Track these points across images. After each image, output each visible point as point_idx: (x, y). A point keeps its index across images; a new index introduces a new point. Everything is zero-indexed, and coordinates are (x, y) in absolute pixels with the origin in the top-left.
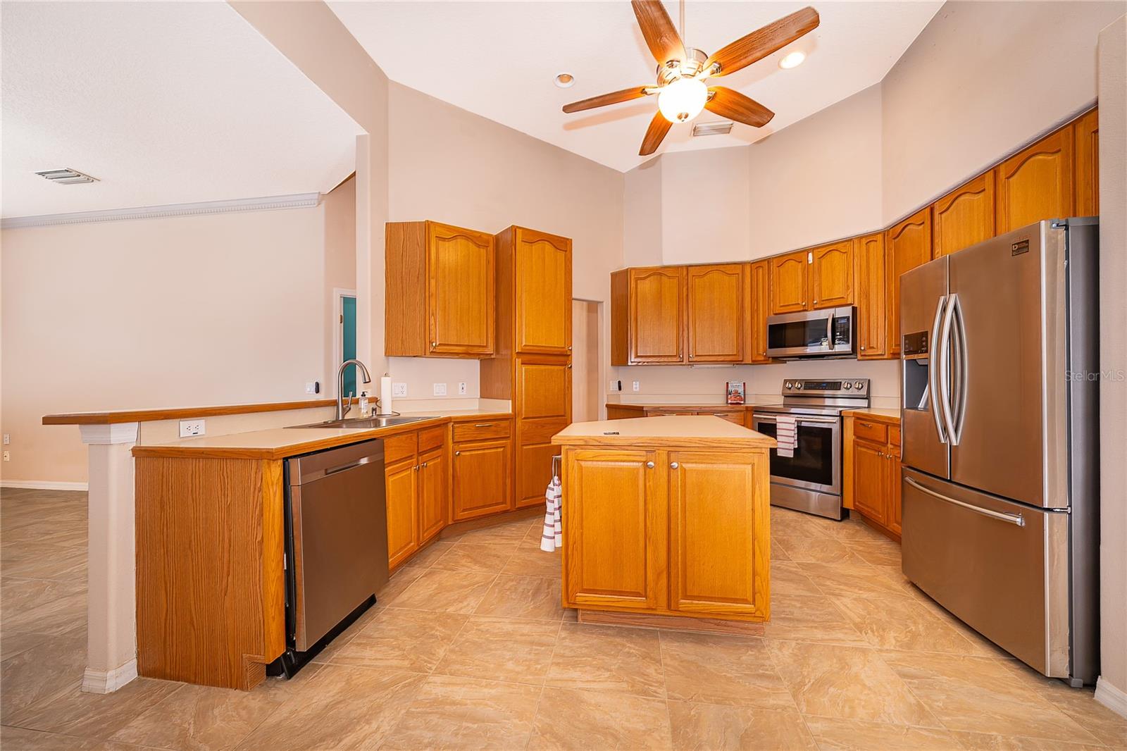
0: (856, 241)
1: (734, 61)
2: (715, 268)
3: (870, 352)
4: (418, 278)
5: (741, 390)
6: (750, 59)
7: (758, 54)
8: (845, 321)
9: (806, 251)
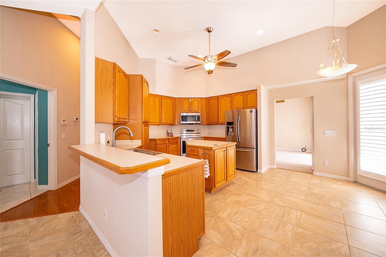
0: (200, 99)
1: (221, 64)
2: (168, 97)
3: (203, 123)
4: (110, 87)
5: (171, 132)
6: (223, 65)
7: (225, 65)
8: (199, 116)
9: (189, 98)
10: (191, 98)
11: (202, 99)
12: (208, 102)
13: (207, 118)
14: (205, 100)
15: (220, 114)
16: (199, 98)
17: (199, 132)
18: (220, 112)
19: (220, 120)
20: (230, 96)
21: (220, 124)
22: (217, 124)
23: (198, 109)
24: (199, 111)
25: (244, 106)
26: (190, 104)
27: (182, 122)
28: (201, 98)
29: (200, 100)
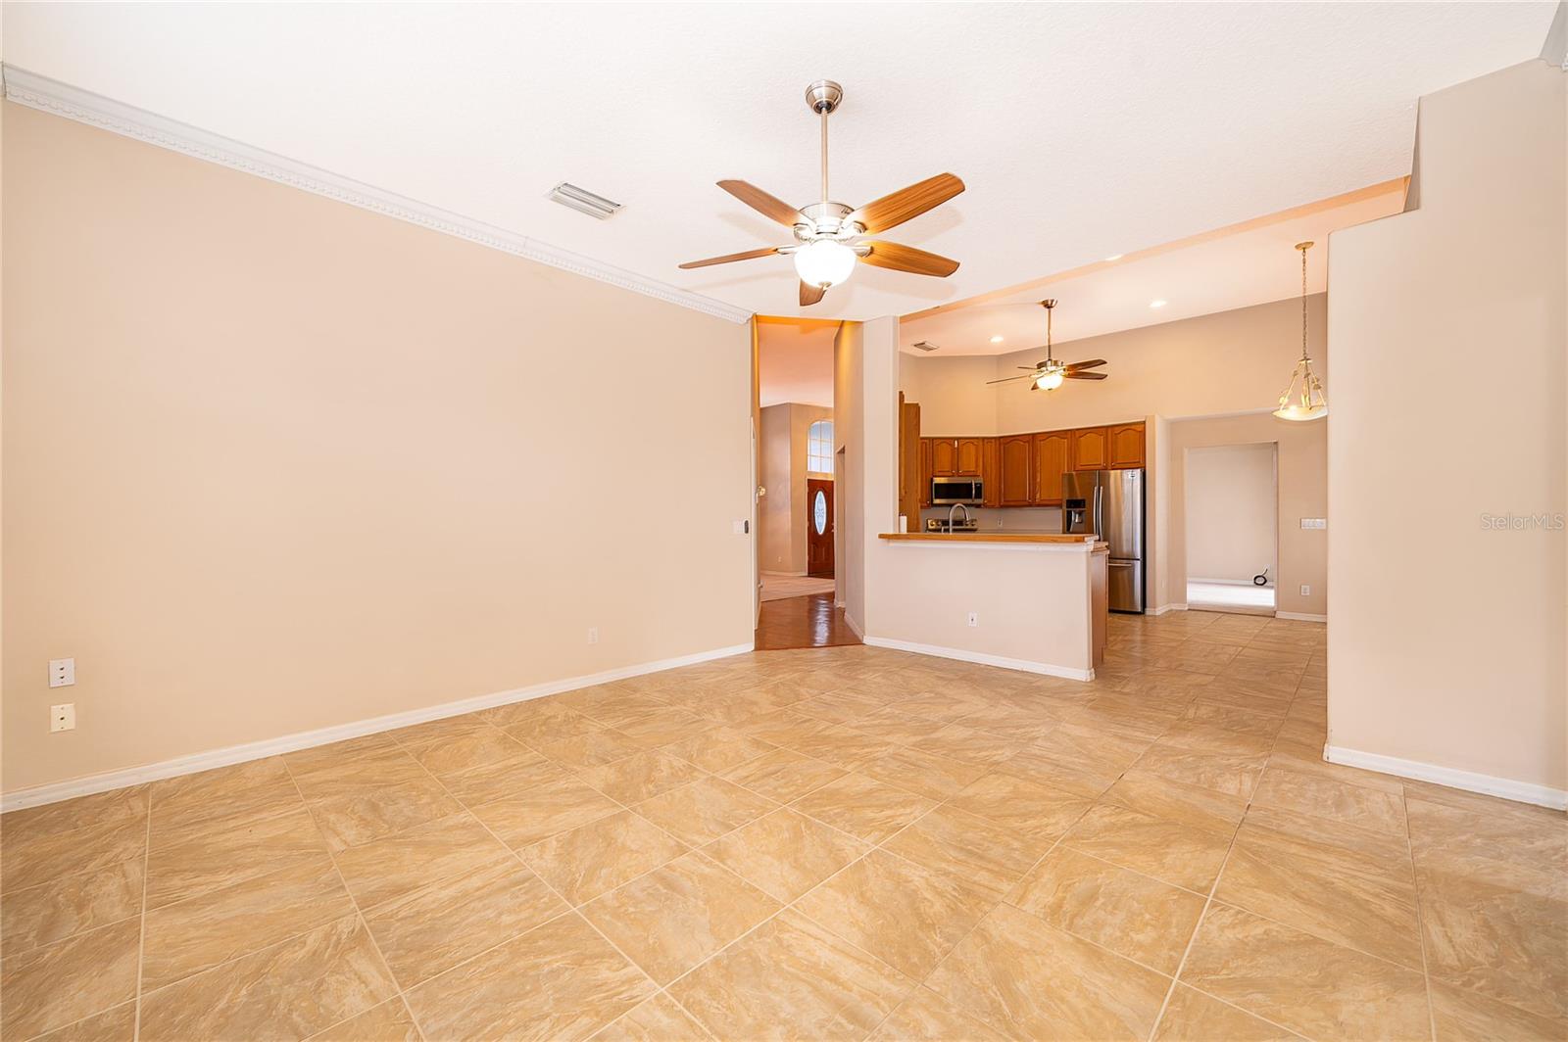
10: (958, 439)
11: (986, 441)
12: (1002, 447)
13: (1000, 492)
14: (993, 444)
15: (1038, 480)
16: (977, 438)
17: (975, 527)
18: (1039, 475)
19: (1038, 496)
20: (1069, 436)
21: (1039, 505)
22: (1030, 505)
23: (977, 466)
24: (980, 472)
25: (1106, 461)
26: (956, 454)
27: (937, 501)
28: (984, 439)
29: (981, 443)
